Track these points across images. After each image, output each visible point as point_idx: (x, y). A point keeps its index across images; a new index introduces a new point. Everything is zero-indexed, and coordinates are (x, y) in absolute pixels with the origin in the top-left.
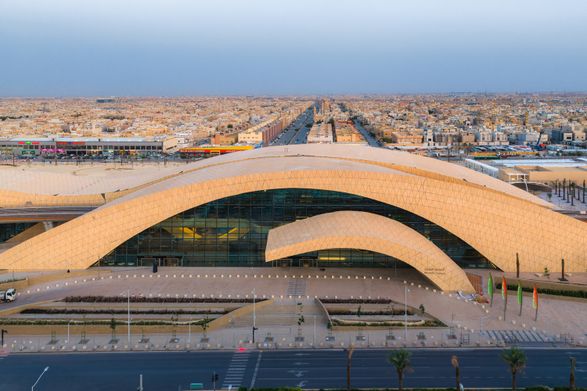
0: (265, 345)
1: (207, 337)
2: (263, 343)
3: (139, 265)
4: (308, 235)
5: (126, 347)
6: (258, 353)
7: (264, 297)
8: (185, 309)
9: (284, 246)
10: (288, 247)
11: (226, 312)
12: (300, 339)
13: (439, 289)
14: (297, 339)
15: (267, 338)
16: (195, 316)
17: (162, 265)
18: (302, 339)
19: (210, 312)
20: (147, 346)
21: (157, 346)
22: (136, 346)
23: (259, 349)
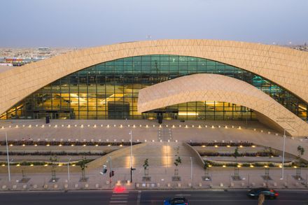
0: (144, 185)
1: (86, 176)
2: (141, 184)
3: (36, 118)
4: (173, 91)
5: (4, 187)
6: (137, 193)
7: (138, 141)
8: (67, 151)
9: (153, 100)
10: (156, 100)
11: (105, 154)
12: (177, 179)
13: (288, 135)
14: (174, 179)
15: (144, 178)
16: (75, 157)
17: (54, 118)
18: (179, 179)
19: (90, 154)
20: (25, 187)
21: (35, 187)
22: (15, 187)
23: (137, 188)
